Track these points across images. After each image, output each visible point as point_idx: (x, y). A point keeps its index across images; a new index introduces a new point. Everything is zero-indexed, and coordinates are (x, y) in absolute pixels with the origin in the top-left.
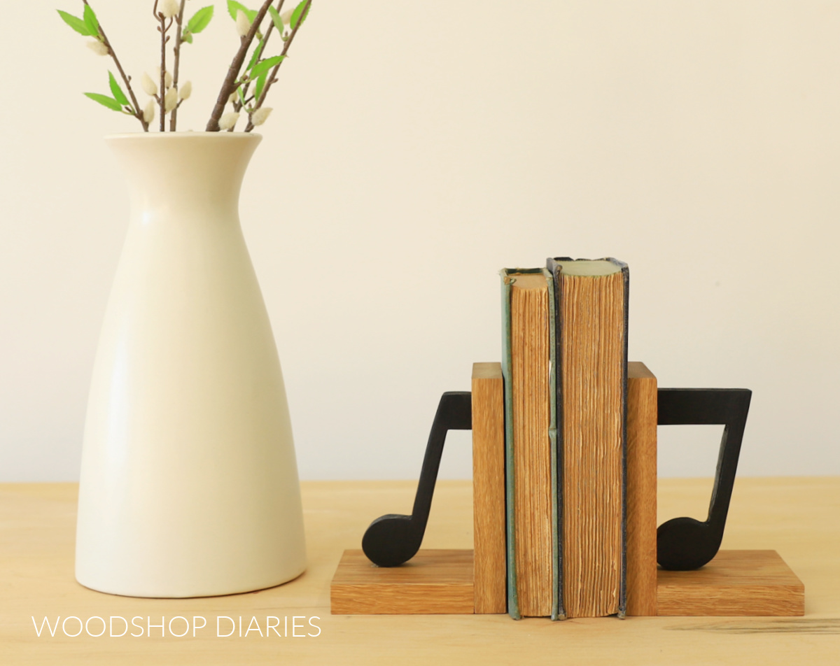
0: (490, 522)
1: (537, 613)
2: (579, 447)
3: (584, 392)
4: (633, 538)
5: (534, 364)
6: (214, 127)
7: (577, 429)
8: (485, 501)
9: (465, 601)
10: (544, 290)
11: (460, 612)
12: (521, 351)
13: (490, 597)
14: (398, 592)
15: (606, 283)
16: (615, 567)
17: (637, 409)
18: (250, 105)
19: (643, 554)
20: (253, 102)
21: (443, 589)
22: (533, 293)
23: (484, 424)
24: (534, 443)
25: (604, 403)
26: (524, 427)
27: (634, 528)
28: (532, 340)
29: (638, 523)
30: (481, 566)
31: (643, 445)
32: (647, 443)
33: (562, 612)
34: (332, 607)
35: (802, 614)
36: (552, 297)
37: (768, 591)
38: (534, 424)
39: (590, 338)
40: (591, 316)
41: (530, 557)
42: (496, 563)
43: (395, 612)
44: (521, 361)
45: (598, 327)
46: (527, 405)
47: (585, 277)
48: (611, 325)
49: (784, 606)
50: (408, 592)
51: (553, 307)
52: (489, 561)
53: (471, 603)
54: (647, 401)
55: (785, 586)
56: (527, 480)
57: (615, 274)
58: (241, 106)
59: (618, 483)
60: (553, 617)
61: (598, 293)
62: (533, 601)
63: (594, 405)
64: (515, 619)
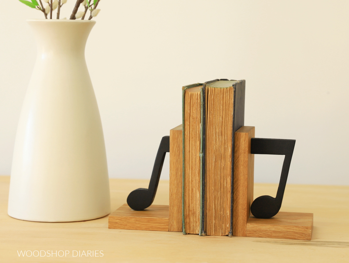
0: (176, 192)
1: (194, 232)
2: (213, 161)
3: (216, 138)
4: (236, 202)
5: (194, 125)
6: (73, 17)
7: (213, 153)
8: (174, 183)
9: (165, 225)
10: (199, 93)
11: (163, 230)
12: (188, 119)
13: (175, 225)
14: (136, 220)
15: (226, 91)
16: (228, 214)
17: (239, 146)
18: (91, 8)
19: (241, 209)
20: (93, 7)
21: (156, 220)
22: (194, 94)
23: (175, 150)
24: (194, 158)
25: (224, 143)
26: (189, 151)
27: (237, 198)
28: (193, 114)
29: (239, 196)
30: (172, 210)
31: (241, 162)
32: (243, 161)
33: (203, 232)
34: (109, 226)
35: (310, 239)
36: (202, 96)
37: (295, 228)
38: (194, 150)
39: (219, 114)
40: (219, 105)
41: (191, 208)
42: (179, 210)
43: (135, 229)
44: (189, 123)
45: (222, 110)
46: (191, 142)
47: (217, 88)
48: (228, 109)
49: (302, 235)
50: (141, 220)
51: (202, 101)
52: (176, 209)
53: (167, 227)
54: (243, 143)
55: (303, 227)
56: (190, 174)
57: (230, 87)
58: (88, 8)
59: (230, 177)
60: (200, 234)
61: (222, 95)
62: (192, 227)
63: (220, 143)
64: (184, 235)
